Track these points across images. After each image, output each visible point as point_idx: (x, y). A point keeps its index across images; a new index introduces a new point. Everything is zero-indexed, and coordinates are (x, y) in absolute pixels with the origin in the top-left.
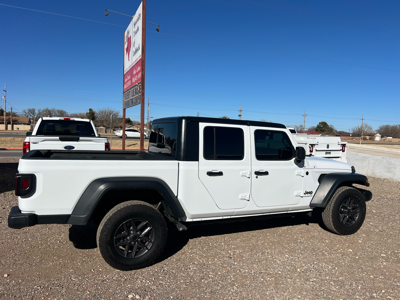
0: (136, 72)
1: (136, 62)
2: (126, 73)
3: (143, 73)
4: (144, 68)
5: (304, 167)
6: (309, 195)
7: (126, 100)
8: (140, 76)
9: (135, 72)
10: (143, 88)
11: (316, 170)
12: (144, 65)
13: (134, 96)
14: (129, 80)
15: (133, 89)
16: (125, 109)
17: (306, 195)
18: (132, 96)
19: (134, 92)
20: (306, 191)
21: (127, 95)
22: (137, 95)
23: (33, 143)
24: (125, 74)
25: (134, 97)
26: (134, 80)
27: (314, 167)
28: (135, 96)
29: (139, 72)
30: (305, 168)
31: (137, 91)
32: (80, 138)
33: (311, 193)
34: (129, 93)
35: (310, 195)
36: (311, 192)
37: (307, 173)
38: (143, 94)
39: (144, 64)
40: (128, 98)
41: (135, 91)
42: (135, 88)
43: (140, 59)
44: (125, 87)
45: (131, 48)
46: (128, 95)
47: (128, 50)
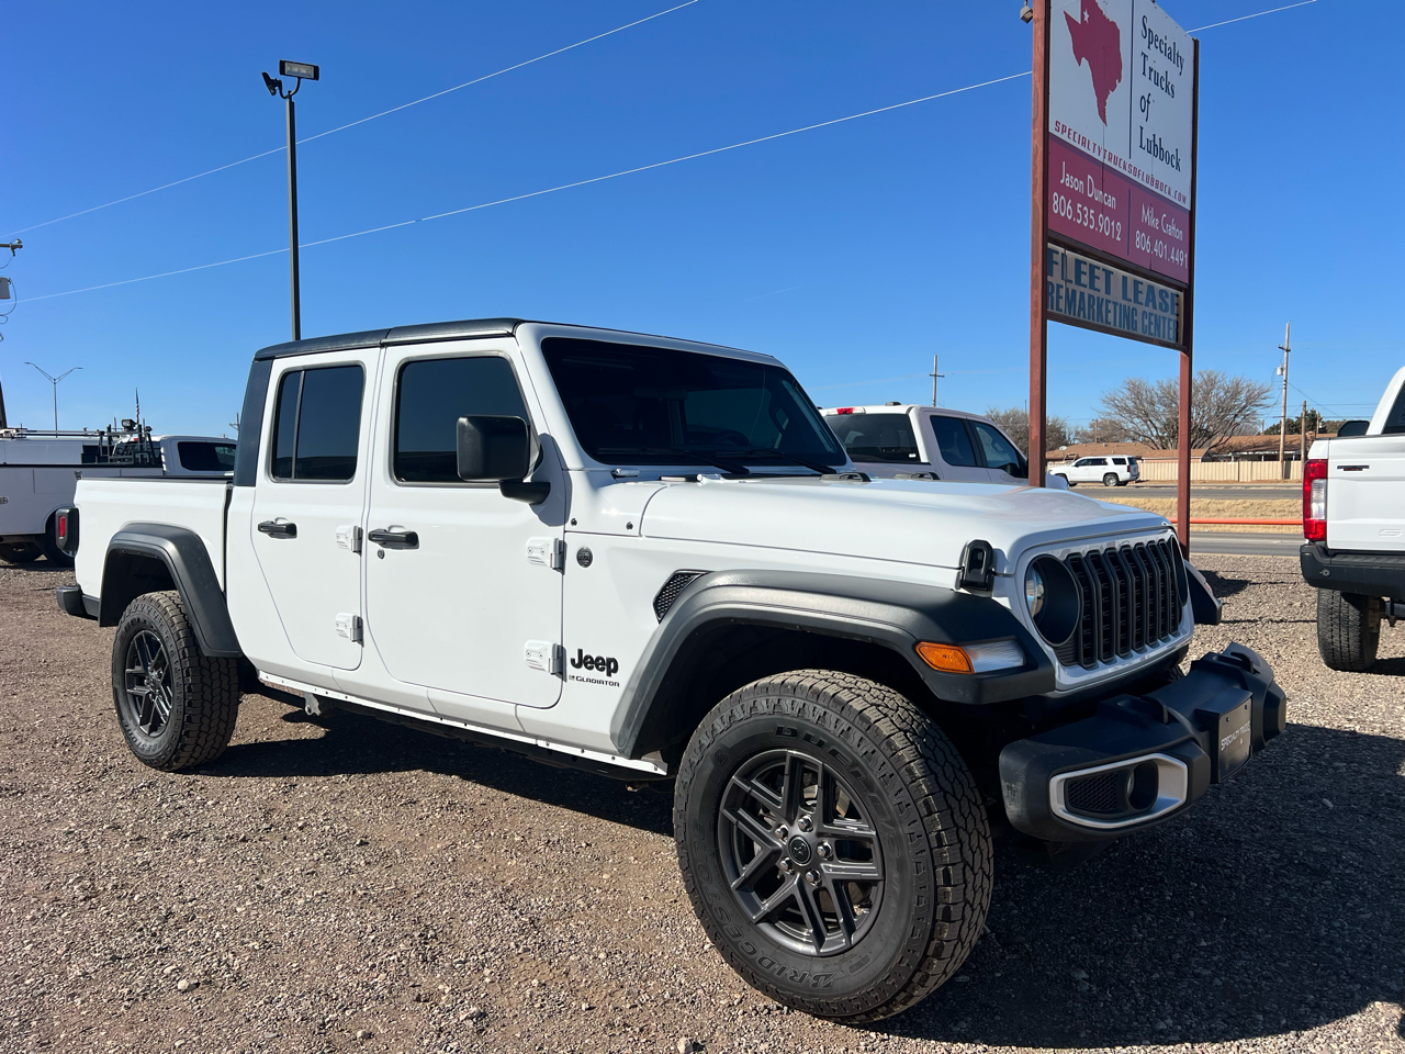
5: (568, 525)
6: (595, 674)
11: (642, 543)
17: (583, 672)
20: (580, 652)
27: (630, 526)
30: (574, 528)
33: (610, 666)
35: (603, 675)
36: (610, 660)
37: (585, 558)
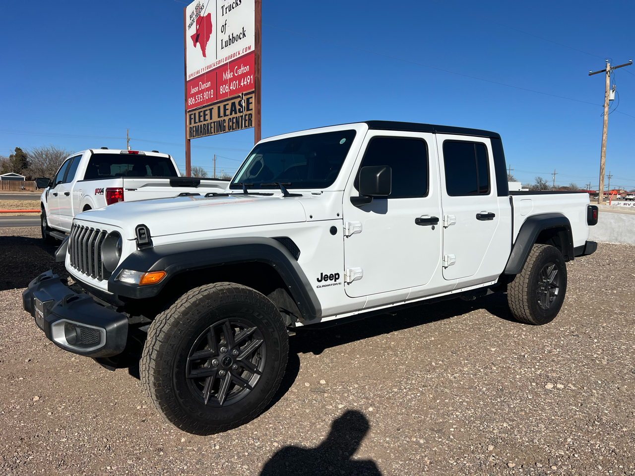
0: (234, 75)
1: (233, 59)
2: (192, 78)
3: (259, 76)
4: (259, 68)
7: (193, 125)
8: (248, 80)
9: (228, 76)
10: (258, 101)
12: (260, 63)
13: (225, 115)
14: (208, 89)
15: (222, 105)
16: (189, 140)
18: (219, 116)
19: (225, 110)
21: (200, 116)
22: (239, 115)
23: (129, 190)
24: (188, 79)
25: (227, 118)
26: (224, 89)
28: (231, 117)
29: (244, 75)
31: (238, 107)
32: (201, 181)
34: (208, 112)
38: (259, 112)
39: (259, 61)
40: (205, 120)
41: (229, 107)
42: (230, 102)
43: (245, 53)
44: (190, 103)
45: (212, 36)
46: (205, 115)
47: (201, 38)
